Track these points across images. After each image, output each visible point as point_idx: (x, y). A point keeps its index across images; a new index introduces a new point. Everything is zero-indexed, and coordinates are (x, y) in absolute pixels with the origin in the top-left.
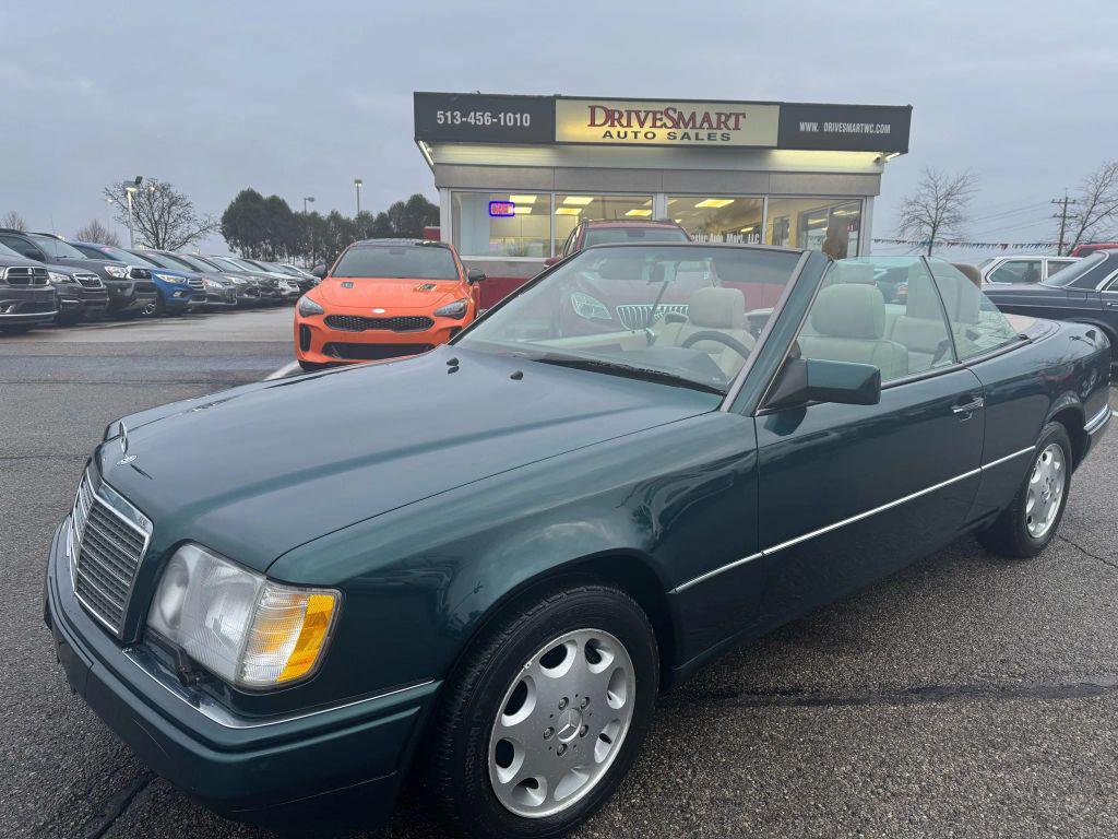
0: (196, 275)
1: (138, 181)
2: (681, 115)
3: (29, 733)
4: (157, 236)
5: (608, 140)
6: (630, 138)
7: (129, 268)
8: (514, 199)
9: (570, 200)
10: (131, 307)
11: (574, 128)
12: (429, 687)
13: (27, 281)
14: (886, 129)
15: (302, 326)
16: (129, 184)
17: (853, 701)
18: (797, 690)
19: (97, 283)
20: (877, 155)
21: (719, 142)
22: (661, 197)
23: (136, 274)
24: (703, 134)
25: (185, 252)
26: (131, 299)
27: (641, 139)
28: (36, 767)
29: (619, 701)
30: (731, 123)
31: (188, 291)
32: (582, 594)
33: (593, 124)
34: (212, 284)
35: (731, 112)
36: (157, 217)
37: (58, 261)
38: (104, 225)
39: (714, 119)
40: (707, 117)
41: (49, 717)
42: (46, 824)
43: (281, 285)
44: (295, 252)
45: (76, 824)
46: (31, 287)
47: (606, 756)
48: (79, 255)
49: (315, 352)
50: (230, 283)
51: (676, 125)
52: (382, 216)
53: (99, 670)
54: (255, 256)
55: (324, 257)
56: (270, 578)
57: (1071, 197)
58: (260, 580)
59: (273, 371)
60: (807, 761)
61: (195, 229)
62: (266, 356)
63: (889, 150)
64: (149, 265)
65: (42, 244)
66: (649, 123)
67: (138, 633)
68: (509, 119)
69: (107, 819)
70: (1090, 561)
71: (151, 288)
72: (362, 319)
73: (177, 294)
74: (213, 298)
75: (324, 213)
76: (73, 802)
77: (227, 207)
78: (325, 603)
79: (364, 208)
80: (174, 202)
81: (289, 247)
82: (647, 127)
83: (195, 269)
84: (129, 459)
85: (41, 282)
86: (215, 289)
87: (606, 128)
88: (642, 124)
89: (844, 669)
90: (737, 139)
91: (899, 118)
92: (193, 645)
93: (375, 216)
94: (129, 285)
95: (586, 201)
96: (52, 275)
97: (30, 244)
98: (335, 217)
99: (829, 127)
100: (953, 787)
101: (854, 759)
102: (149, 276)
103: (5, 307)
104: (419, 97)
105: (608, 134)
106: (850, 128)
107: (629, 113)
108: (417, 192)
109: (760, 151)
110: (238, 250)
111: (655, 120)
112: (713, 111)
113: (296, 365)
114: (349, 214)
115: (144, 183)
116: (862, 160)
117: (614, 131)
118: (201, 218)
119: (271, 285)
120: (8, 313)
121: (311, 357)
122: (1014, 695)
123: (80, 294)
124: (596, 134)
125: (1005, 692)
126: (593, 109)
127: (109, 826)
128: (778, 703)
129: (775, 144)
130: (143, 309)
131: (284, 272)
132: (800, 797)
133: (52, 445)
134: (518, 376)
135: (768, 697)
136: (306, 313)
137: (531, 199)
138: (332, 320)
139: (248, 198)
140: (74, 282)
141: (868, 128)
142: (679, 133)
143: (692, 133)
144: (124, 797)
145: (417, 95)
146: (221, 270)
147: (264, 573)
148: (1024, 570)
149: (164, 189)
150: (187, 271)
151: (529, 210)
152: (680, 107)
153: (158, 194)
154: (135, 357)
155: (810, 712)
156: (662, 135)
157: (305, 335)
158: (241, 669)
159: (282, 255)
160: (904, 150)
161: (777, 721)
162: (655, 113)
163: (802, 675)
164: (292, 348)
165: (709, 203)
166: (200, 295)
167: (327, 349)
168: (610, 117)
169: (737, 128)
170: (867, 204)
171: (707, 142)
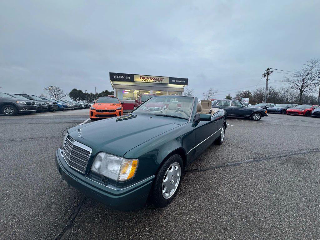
0: (66, 103)
1: (52, 87)
2: (154, 78)
3: (52, 197)
4: (56, 96)
6: (146, 81)
7: (52, 102)
8: (126, 90)
9: (135, 91)
10: (52, 109)
11: (137, 79)
12: (153, 176)
13: (31, 104)
14: (185, 82)
15: (91, 112)
16: (50, 87)
17: (207, 170)
18: (197, 169)
19: (45, 105)
20: (183, 85)
21: (160, 83)
22: (151, 91)
23: (54, 103)
24: (158, 81)
25: (62, 99)
26: (53, 108)
27: (148, 82)
28: (56, 204)
29: (178, 175)
30: (162, 80)
31: (64, 106)
32: (174, 156)
33: (140, 79)
34: (69, 105)
35: (162, 78)
36: (56, 93)
37: (36, 100)
38: (44, 94)
39: (159, 79)
40: (158, 79)
41: (56, 192)
42: (62, 217)
43: (82, 105)
44: (84, 100)
45: (69, 216)
46: (31, 105)
47: (177, 185)
48: (41, 100)
49: (94, 116)
50: (73, 105)
51: (154, 80)
52: (100, 93)
53: (79, 181)
54: (76, 100)
55: (89, 100)
56: (124, 158)
57: (206, 93)
58: (122, 159)
59: (85, 120)
60: (205, 181)
61: (64, 95)
62: (83, 118)
63: (185, 85)
64: (56, 102)
65: (33, 97)
66: (149, 79)
67: (89, 172)
68: (126, 77)
69: (76, 214)
70: (229, 144)
71: (57, 106)
72: (103, 110)
73: (62, 107)
74: (69, 108)
75: (89, 93)
76: (67, 211)
77: (70, 92)
78: (136, 162)
79: (97, 92)
80: (59, 90)
81: (82, 99)
82: (149, 80)
83: (65, 102)
84: (81, 136)
85: (34, 104)
86: (70, 106)
87: (142, 80)
88: (148, 79)
89: (203, 165)
90: (163, 82)
91: (186, 80)
92: (104, 173)
93: (99, 94)
94: (52, 105)
95: (138, 91)
96: (36, 103)
97: (30, 97)
98: (91, 94)
99: (176, 81)
100: (228, 182)
101: (211, 180)
102: (56, 103)
103: (25, 109)
104: (111, 73)
105: (143, 81)
106: (179, 81)
107: (146, 77)
108: (107, 90)
109: (166, 84)
110: (73, 99)
111: (150, 79)
112: (159, 78)
113: (90, 119)
114: (94, 93)
115: (53, 87)
116: (181, 86)
117: (144, 80)
118: (65, 93)
119: (80, 105)
120: (26, 110)
121: (93, 117)
122: (229, 166)
123: (42, 107)
124: (141, 80)
125: (227, 166)
126: (140, 77)
127: (76, 215)
128: (196, 172)
129: (168, 83)
130: (54, 110)
131: (83, 103)
132: (206, 187)
133: (42, 135)
134: (151, 118)
135: (194, 171)
136: (92, 110)
137: (129, 91)
138: (97, 111)
139: (75, 90)
140: (40, 104)
141: (182, 82)
142: (154, 81)
143: (156, 81)
144: (78, 208)
145: (110, 73)
146: (70, 102)
147: (122, 157)
148: (221, 146)
149: (57, 88)
150: (64, 103)
151: (128, 92)
152: (154, 77)
153: (56, 89)
154: (56, 118)
155: (201, 172)
156: (151, 81)
157: (92, 113)
158: (119, 177)
159: (81, 100)
160: (187, 85)
161: (197, 175)
162: (150, 78)
163: (197, 166)
164: (89, 116)
165: (158, 92)
166: (67, 107)
167: (96, 116)
168: (143, 78)
169: (163, 81)
170: (182, 93)
171: (158, 83)
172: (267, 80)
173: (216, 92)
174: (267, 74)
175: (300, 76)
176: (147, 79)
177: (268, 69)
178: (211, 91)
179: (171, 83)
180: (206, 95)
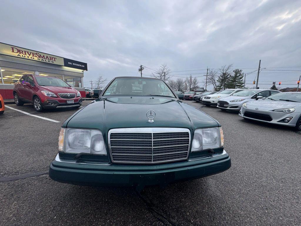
2: (40, 55)
5: (19, 56)
6: (26, 57)
11: (7, 51)
14: (83, 66)
20: (82, 70)
21: (51, 63)
22: (37, 72)
24: (47, 60)
27: (30, 58)
30: (53, 59)
33: (13, 52)
35: (53, 57)
39: (49, 58)
40: (47, 57)
51: (39, 57)
63: (84, 70)
82: (31, 56)
87: (18, 54)
88: (29, 55)
90: (55, 63)
91: (85, 65)
99: (74, 64)
106: (77, 65)
107: (25, 51)
109: (60, 66)
111: (33, 55)
112: (49, 56)
116: (80, 71)
117: (21, 55)
124: (15, 54)
126: (13, 48)
129: (63, 65)
134: (153, 98)
141: (81, 66)
142: (41, 59)
143: (44, 60)
152: (39, 53)
156: (36, 59)
160: (87, 70)
162: (33, 53)
168: (19, 51)
169: (55, 61)
170: (82, 78)
171: (48, 62)
172: (141, 74)
173: (105, 81)
174: (141, 70)
175: (159, 74)
176: (27, 53)
177: (141, 66)
178: (100, 79)
179: (66, 65)
180: (92, 83)
